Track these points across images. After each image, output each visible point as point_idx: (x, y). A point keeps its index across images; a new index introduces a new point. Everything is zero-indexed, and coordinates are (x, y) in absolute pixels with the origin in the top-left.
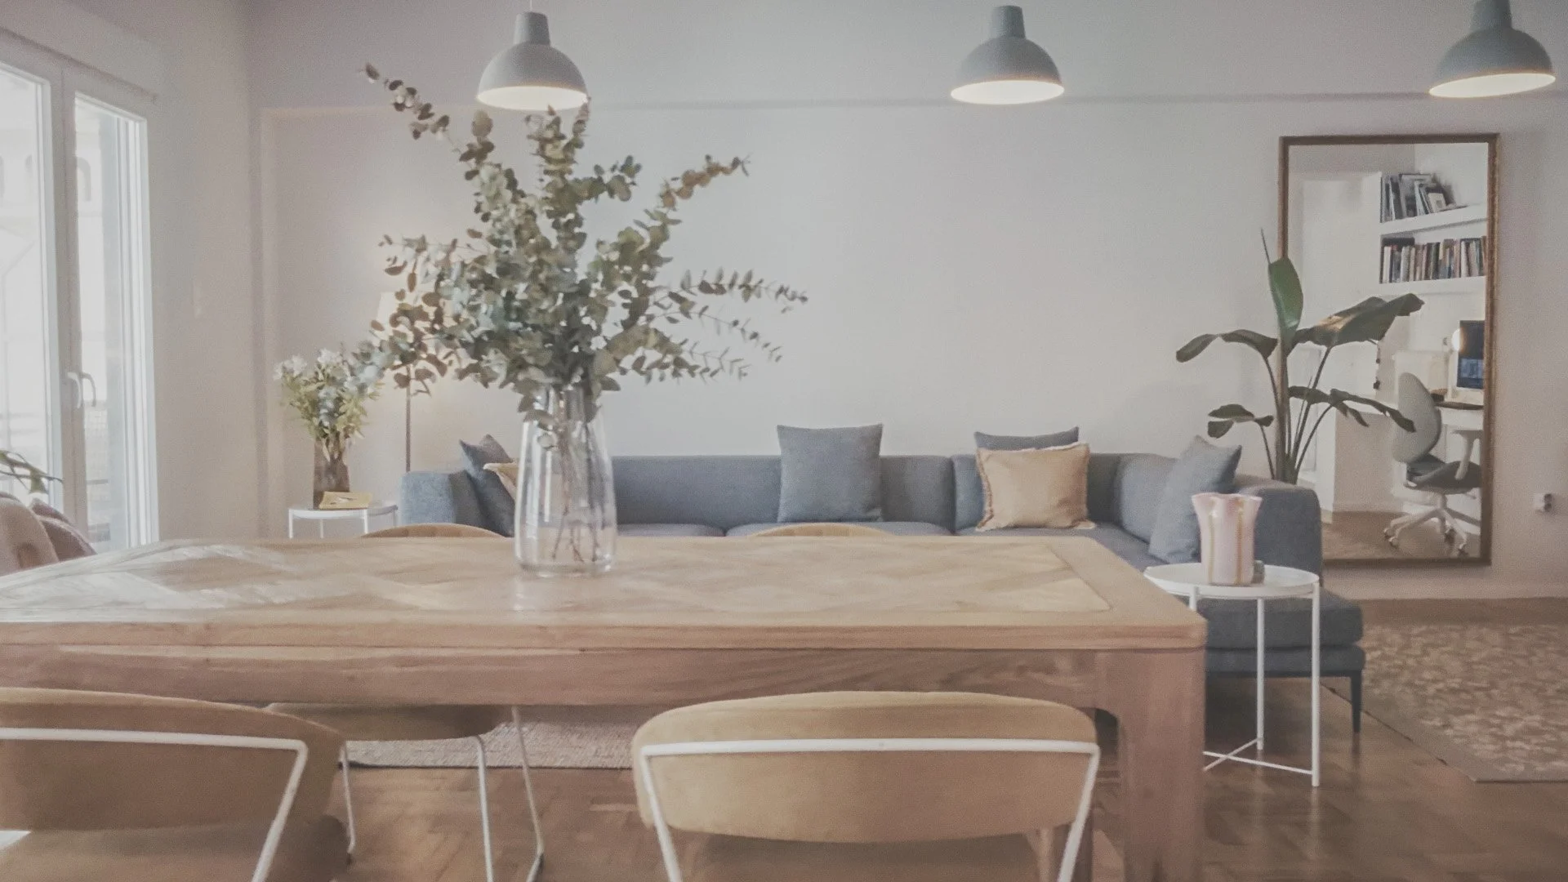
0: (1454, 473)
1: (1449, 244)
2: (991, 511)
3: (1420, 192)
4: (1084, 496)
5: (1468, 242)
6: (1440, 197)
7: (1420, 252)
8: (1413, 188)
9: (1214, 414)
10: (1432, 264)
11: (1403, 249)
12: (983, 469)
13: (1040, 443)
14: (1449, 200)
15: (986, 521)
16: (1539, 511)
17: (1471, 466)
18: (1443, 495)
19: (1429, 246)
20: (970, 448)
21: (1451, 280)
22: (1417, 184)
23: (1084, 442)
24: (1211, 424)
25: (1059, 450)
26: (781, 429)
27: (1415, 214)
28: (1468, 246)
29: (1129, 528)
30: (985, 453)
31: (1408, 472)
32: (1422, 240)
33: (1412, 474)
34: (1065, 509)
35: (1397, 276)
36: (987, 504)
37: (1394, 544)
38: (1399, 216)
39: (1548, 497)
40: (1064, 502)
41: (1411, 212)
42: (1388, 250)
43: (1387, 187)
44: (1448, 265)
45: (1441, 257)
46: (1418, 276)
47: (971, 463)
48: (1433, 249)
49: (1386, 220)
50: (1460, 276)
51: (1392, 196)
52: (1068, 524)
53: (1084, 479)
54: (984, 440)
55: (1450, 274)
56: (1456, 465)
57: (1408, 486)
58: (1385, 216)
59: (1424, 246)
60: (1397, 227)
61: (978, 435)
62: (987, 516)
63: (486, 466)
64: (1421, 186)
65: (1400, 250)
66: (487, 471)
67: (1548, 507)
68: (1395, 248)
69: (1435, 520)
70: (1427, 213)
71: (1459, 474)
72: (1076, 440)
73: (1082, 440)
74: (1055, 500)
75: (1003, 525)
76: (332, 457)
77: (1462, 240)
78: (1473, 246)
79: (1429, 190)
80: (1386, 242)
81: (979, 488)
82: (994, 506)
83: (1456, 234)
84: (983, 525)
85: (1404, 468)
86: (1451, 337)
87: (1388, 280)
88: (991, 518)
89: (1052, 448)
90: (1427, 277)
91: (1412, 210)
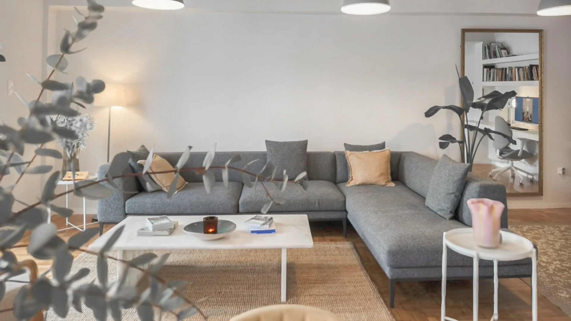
0: (518, 154)
1: (511, 69)
2: (352, 177)
3: (498, 49)
4: (389, 171)
5: (519, 68)
6: (505, 51)
7: (498, 71)
8: (495, 48)
9: (441, 138)
10: (504, 76)
11: (492, 70)
12: (348, 159)
13: (371, 148)
14: (508, 53)
15: (350, 181)
16: (560, 174)
17: (524, 151)
18: (512, 161)
19: (503, 69)
20: (342, 149)
21: (512, 82)
22: (496, 47)
23: (388, 149)
24: (440, 143)
25: (379, 152)
26: (266, 141)
27: (496, 57)
28: (518, 70)
29: (408, 186)
30: (348, 153)
31: (500, 153)
32: (499, 66)
33: (501, 153)
34: (383, 177)
35: (490, 79)
36: (350, 174)
37: (495, 179)
38: (490, 58)
39: (564, 169)
40: (381, 174)
41: (495, 57)
42: (485, 70)
43: (485, 47)
44: (510, 76)
45: (507, 73)
46: (498, 80)
47: (343, 155)
48: (504, 70)
49: (485, 59)
50: (515, 80)
51: (487, 50)
52: (384, 184)
53: (389, 164)
54: (348, 147)
55: (511, 80)
56: (518, 151)
57: (499, 158)
58: (485, 57)
59: (500, 69)
60: (489, 61)
61: (345, 144)
62: (350, 179)
63: (139, 162)
64: (498, 47)
65: (490, 70)
66: (139, 164)
67: (563, 173)
68: (488, 69)
69: (510, 171)
70: (501, 57)
71: (519, 154)
72: (385, 148)
73: (387, 148)
74: (378, 173)
75: (357, 184)
76: (71, 155)
77: (516, 67)
78: (521, 69)
79: (501, 49)
80: (485, 66)
81: (346, 167)
82: (353, 175)
83: (513, 65)
84: (349, 183)
85: (498, 151)
86: (512, 102)
87: (486, 80)
88: (351, 180)
89: (375, 151)
90: (502, 80)
91: (495, 56)
